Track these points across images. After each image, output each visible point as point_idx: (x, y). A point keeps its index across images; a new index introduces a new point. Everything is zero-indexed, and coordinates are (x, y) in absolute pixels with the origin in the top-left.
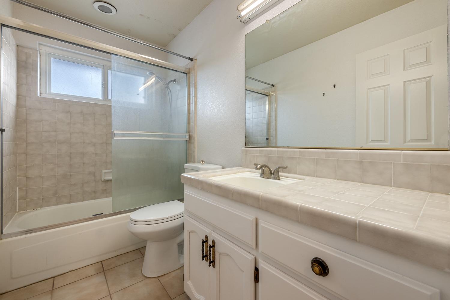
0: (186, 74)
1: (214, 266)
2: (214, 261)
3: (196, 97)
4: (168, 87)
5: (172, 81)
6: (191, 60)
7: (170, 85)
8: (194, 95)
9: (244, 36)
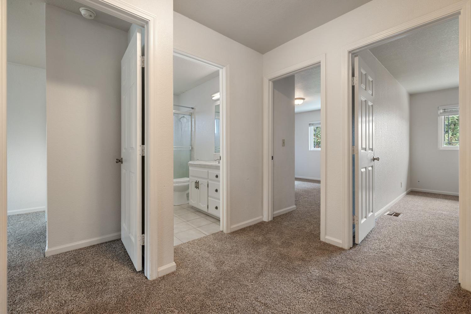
0: (190, 115)
1: (198, 189)
2: (198, 187)
3: (195, 121)
4: (180, 121)
5: (182, 117)
6: (193, 108)
7: (181, 120)
8: (194, 127)
9: (214, 106)
